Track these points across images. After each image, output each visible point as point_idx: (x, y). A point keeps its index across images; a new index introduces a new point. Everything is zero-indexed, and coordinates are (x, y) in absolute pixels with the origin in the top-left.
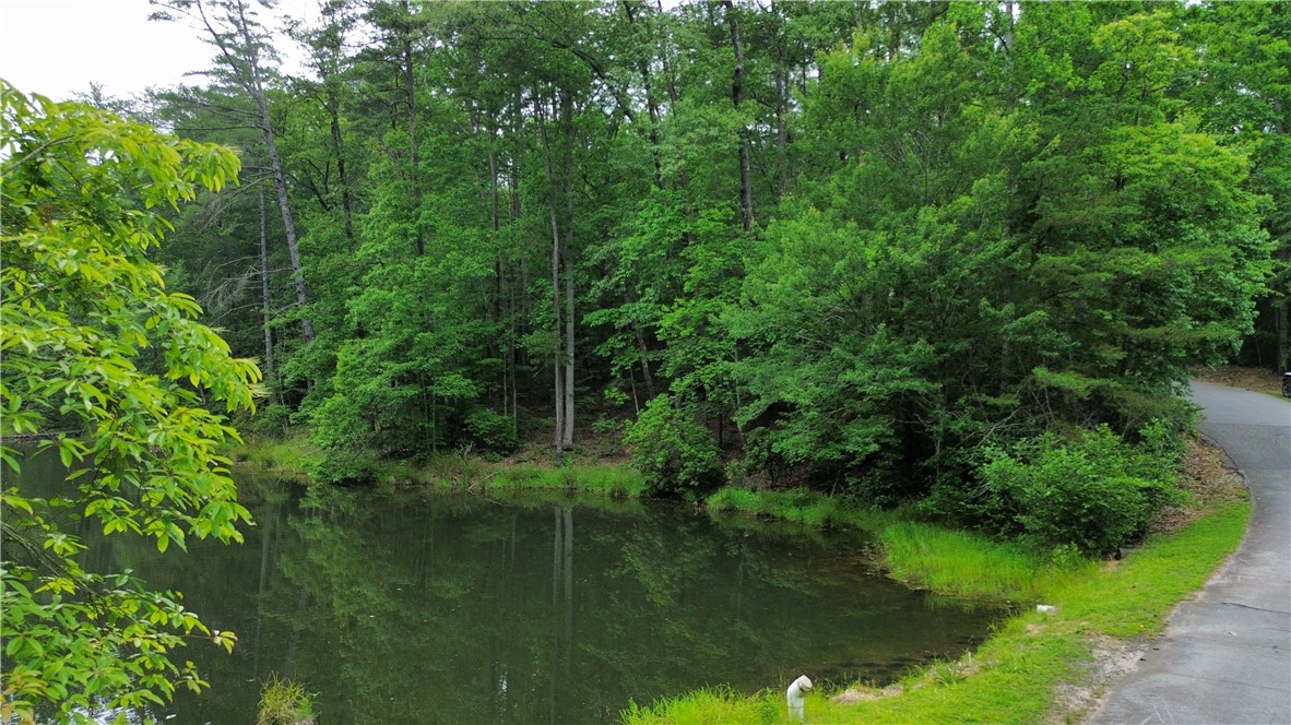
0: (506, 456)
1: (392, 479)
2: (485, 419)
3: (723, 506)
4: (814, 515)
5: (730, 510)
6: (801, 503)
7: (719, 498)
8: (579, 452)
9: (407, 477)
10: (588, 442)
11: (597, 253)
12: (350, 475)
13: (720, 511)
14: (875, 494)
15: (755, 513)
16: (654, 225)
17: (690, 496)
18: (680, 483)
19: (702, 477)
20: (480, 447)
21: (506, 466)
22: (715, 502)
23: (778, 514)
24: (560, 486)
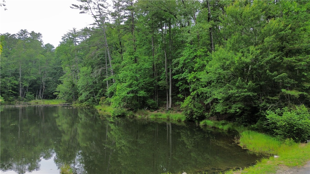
0: (155, 110)
1: (128, 115)
2: (150, 102)
3: (204, 124)
4: (226, 128)
5: (205, 126)
6: (223, 124)
7: (203, 122)
8: (172, 110)
9: (132, 115)
10: (175, 107)
11: (175, 61)
12: (119, 114)
13: (203, 126)
14: (243, 123)
15: (211, 126)
16: (187, 54)
17: (196, 122)
18: (194, 118)
19: (199, 117)
20: (149, 108)
21: (155, 113)
22: (202, 123)
23: (217, 127)
24: (166, 118)
